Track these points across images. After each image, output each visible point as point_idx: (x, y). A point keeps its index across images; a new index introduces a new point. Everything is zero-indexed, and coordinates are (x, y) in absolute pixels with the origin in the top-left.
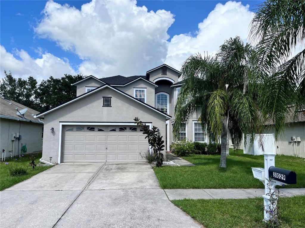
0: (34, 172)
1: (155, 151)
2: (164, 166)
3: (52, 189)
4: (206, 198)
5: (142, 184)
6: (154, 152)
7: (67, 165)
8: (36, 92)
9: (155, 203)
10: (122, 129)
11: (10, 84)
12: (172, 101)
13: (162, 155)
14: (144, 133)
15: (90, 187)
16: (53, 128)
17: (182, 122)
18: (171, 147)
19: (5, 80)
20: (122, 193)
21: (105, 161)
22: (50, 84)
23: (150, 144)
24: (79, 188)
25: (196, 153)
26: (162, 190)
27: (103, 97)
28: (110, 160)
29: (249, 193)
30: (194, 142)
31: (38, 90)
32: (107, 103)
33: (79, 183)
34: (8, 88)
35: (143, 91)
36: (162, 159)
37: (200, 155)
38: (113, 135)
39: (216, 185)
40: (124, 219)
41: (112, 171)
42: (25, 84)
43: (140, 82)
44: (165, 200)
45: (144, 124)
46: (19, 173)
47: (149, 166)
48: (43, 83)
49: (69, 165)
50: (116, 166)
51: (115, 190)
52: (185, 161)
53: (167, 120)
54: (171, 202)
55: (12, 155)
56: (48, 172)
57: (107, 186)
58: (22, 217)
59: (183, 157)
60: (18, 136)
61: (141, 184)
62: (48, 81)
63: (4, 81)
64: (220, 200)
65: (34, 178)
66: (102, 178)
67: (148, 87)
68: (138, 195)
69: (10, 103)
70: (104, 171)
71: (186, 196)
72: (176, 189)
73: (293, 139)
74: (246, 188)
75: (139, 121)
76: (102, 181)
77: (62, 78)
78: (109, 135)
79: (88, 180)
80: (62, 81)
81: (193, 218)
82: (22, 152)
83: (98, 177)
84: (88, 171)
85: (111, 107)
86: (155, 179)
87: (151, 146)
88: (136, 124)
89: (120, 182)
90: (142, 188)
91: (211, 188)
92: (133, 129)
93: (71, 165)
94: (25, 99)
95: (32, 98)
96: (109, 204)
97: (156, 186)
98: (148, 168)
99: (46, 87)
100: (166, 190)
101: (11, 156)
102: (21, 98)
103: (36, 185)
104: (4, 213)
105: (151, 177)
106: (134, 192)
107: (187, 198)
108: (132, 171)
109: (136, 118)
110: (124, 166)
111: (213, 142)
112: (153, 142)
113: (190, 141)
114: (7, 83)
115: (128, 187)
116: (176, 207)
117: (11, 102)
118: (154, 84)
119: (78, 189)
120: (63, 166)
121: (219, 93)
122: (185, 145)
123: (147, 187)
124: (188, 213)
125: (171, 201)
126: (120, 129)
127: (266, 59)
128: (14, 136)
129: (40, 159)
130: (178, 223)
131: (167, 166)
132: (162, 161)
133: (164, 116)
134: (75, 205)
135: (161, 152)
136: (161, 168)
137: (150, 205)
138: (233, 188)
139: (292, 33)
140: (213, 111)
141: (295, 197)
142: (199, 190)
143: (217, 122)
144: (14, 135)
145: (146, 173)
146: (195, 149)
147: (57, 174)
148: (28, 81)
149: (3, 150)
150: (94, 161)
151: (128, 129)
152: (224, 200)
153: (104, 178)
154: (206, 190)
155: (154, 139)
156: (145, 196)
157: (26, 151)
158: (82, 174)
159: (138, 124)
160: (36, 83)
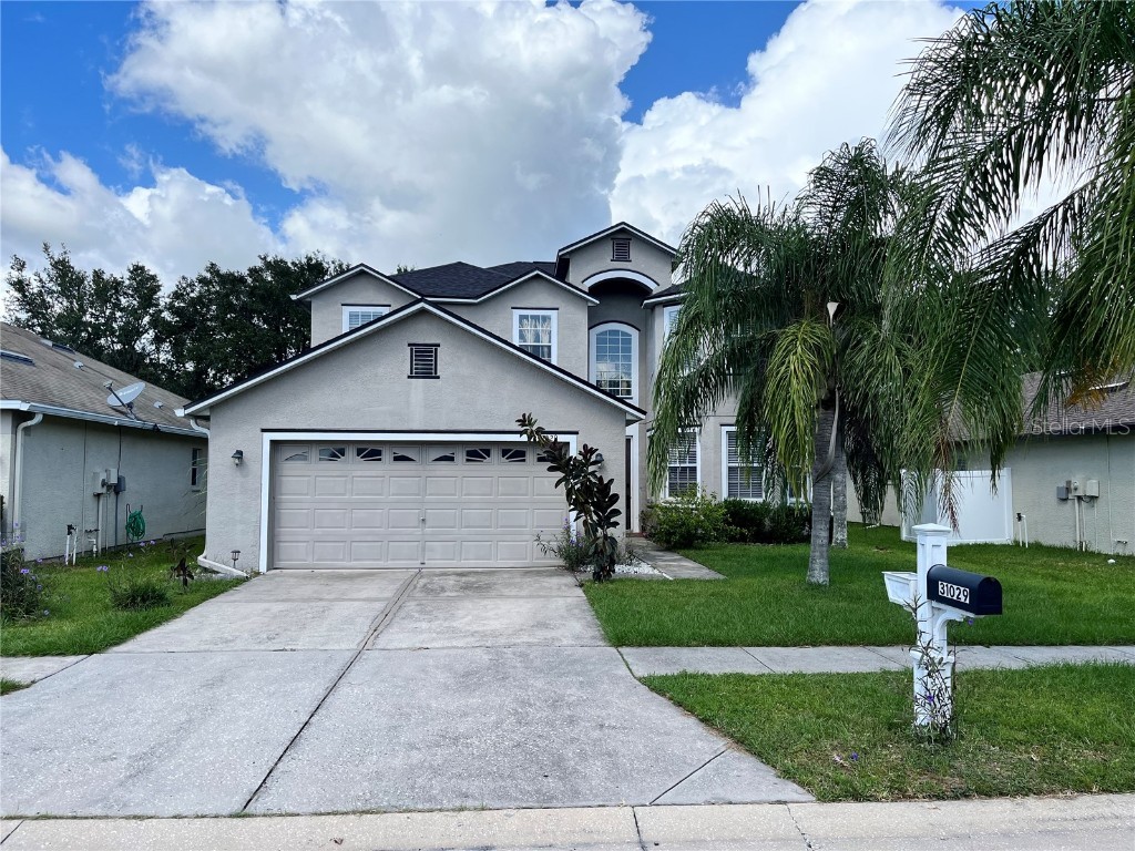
0: (189, 597)
1: (590, 529)
2: (621, 580)
3: (262, 647)
4: (750, 669)
5: (549, 634)
6: (587, 532)
7: (291, 576)
8: (156, 322)
9: (591, 684)
10: (477, 453)
11: (63, 293)
12: (649, 355)
13: (613, 541)
14: (550, 469)
15: (382, 642)
16: (240, 453)
17: (680, 430)
18: (644, 517)
19: (44, 277)
20: (485, 658)
21: (417, 564)
22: (208, 290)
23: (572, 507)
24: (347, 644)
25: (732, 539)
26: (613, 650)
27: (409, 345)
28: (436, 562)
29: (890, 659)
30: (726, 501)
31: (166, 315)
32: (424, 364)
33: (341, 630)
34: (58, 307)
35: (545, 319)
36: (612, 554)
37: (747, 547)
38: (443, 473)
39: (787, 635)
40: (498, 725)
41: (446, 594)
42: (117, 292)
43: (536, 285)
44: (621, 677)
45: (552, 438)
46: (144, 600)
47: (569, 579)
48: (184, 288)
49: (296, 577)
50: (458, 578)
51: (463, 651)
52: (690, 564)
53: (629, 423)
54: (638, 682)
55: (96, 544)
56: (232, 598)
57: (433, 639)
58: (190, 721)
59: (687, 552)
60: (114, 480)
61: (541, 634)
62: (202, 281)
63: (41, 281)
64: (794, 674)
65: (193, 613)
66: (417, 615)
67: (563, 305)
68: (537, 663)
69: (77, 364)
70: (418, 594)
71: (689, 664)
72: (656, 648)
73: (1072, 487)
74: (883, 645)
75: (534, 428)
76: (418, 624)
77: (250, 270)
78: (433, 474)
79: (369, 622)
80: (249, 280)
81: (705, 721)
82: (131, 535)
83: (402, 613)
84: (364, 595)
85: (438, 378)
86: (589, 618)
87: (575, 513)
88: (524, 438)
89: (475, 628)
90: (547, 643)
91: (768, 644)
92: (514, 453)
93: (305, 577)
94: (118, 347)
95: (145, 342)
96: (447, 687)
97: (593, 638)
98: (566, 585)
99: (193, 302)
100: (624, 650)
101: (95, 550)
102: (103, 341)
103: (206, 635)
104: (131, 711)
105: (576, 611)
106: (523, 655)
107: (690, 671)
108: (513, 593)
109: (524, 415)
110: (485, 579)
111: (794, 500)
112: (582, 499)
113: (709, 498)
114: (54, 288)
115: (502, 641)
116: (655, 694)
117: (79, 361)
118: (584, 292)
119: (344, 646)
120: (277, 579)
121: (805, 332)
122: (692, 509)
123: (565, 642)
124: (690, 710)
125: (639, 679)
126: (469, 454)
127: (944, 225)
128: (103, 480)
129: (200, 558)
130: (659, 734)
131: (631, 580)
132: (613, 563)
133: (621, 409)
134: (343, 690)
135: (611, 531)
136: (611, 586)
137: (574, 689)
138: (841, 645)
139: (1031, 138)
140: (784, 393)
141: (1032, 670)
142: (731, 649)
143: (795, 428)
144: (103, 476)
145: (561, 602)
146: (729, 524)
147: (266, 605)
148: (127, 282)
149: (70, 527)
150: (381, 564)
151: (495, 454)
152: (804, 676)
153: (422, 617)
154: (752, 650)
155: (587, 489)
156: (558, 664)
157: (143, 531)
158: (346, 603)
159: (529, 438)
160: (158, 288)
